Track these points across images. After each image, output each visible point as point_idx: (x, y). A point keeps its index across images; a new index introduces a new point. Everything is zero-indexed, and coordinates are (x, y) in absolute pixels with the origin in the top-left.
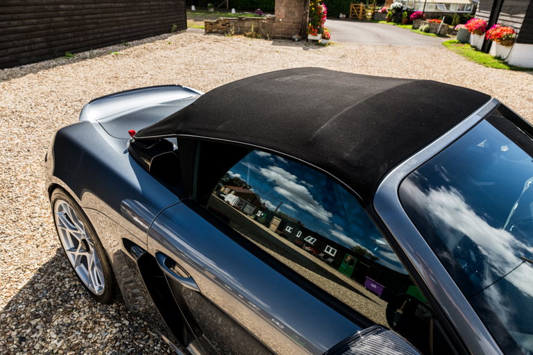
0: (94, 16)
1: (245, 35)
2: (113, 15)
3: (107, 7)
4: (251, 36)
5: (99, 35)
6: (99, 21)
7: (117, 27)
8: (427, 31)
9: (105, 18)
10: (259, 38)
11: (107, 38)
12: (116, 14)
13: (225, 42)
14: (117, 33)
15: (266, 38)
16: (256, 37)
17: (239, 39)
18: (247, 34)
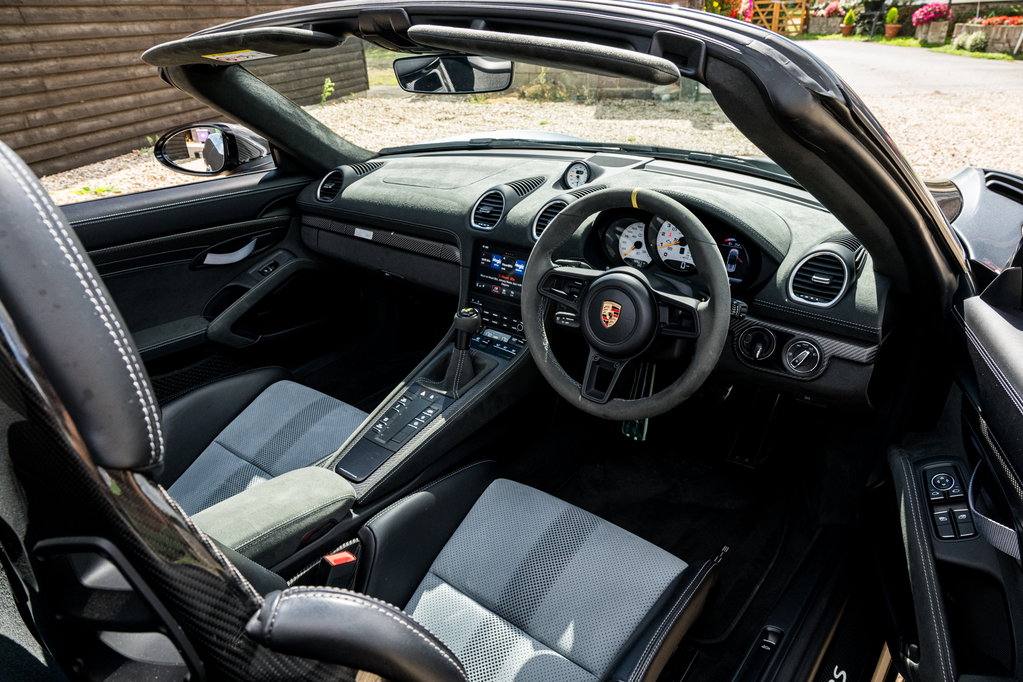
0: (27, 68)
1: (522, 96)
2: (112, 59)
3: (82, 37)
4: (539, 97)
5: (53, 130)
6: (49, 83)
7: (130, 99)
8: (981, 48)
9: (76, 72)
10: (561, 100)
11: (89, 138)
12: (123, 58)
13: (470, 119)
14: (131, 116)
15: (580, 100)
16: (555, 99)
17: (507, 108)
18: (529, 91)
